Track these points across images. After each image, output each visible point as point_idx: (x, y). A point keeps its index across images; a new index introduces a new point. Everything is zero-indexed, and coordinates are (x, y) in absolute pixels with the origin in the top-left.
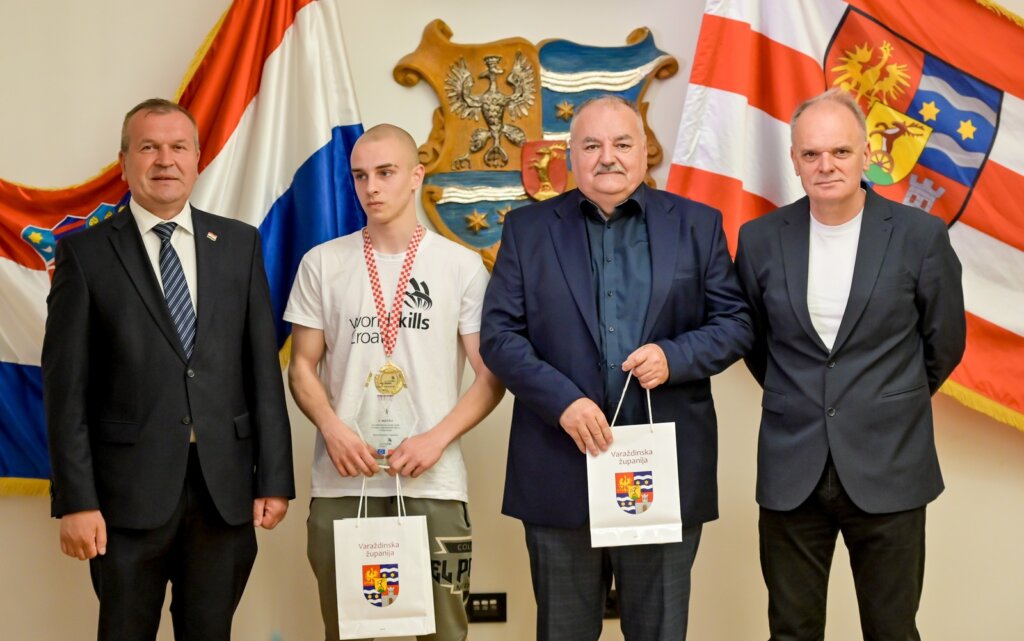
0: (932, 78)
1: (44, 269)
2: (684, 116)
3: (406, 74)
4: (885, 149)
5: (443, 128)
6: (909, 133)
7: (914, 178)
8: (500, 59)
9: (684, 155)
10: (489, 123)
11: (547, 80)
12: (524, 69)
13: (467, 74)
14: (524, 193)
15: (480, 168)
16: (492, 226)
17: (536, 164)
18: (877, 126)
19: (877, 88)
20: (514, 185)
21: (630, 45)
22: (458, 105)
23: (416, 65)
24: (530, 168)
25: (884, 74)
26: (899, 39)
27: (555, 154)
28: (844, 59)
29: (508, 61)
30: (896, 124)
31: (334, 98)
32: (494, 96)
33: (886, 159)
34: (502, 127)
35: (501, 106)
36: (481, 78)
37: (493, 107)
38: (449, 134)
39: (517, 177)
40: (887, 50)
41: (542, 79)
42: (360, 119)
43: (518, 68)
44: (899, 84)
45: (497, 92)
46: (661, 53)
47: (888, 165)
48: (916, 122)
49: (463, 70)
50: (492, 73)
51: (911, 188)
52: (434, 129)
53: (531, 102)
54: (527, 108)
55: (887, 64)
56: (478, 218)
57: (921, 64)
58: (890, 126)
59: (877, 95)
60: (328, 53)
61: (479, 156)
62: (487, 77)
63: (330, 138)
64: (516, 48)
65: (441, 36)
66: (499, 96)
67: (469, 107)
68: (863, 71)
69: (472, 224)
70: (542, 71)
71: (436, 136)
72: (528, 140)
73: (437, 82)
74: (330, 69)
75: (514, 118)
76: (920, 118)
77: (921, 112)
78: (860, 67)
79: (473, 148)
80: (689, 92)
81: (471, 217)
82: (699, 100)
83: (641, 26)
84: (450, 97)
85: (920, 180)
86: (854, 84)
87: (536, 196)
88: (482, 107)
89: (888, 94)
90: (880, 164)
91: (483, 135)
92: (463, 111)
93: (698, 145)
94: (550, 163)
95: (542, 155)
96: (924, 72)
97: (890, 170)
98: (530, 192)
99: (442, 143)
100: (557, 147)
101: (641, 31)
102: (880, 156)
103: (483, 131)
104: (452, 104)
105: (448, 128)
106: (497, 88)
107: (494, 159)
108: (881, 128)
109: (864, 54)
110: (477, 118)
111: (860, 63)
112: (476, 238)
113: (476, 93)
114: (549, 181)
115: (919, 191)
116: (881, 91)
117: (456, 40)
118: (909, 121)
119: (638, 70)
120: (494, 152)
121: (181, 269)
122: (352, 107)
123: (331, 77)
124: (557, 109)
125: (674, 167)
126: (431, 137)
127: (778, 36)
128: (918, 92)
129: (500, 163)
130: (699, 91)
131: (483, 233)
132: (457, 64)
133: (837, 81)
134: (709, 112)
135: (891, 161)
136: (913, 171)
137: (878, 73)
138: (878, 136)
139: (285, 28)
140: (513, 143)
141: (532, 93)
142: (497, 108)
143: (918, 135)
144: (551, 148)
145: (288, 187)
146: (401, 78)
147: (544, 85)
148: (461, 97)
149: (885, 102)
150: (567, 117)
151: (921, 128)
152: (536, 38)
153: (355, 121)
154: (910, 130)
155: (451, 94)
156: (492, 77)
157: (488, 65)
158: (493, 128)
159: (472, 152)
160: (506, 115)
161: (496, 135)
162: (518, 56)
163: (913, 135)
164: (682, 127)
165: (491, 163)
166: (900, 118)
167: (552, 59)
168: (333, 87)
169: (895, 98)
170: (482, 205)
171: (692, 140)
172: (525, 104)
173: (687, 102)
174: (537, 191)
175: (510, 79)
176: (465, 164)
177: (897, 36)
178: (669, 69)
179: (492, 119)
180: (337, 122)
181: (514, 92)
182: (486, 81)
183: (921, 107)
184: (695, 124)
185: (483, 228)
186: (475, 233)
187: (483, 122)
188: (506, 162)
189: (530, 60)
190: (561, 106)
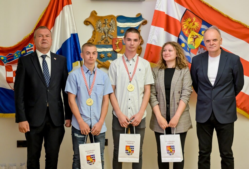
0: (204, 25)
1: (4, 66)
2: (150, 33)
3: (87, 23)
4: (193, 41)
5: (95, 35)
6: (199, 38)
7: (199, 48)
8: (108, 19)
9: (150, 41)
10: (105, 34)
11: (118, 24)
12: (113, 22)
13: (101, 23)
14: (113, 50)
15: (103, 44)
16: (106, 57)
17: (116, 43)
18: (192, 36)
19: (192, 27)
20: (111, 48)
21: (137, 17)
22: (98, 30)
23: (89, 20)
24: (114, 44)
25: (194, 24)
26: (197, 17)
27: (120, 41)
28: (185, 21)
29: (110, 20)
30: (196, 35)
31: (71, 27)
32: (106, 28)
33: (193, 43)
34: (108, 35)
35: (108, 30)
36: (103, 24)
37: (106, 30)
38: (96, 36)
39: (111, 46)
40: (194, 19)
41: (117, 24)
42: (77, 32)
43: (112, 22)
44: (197, 26)
45: (107, 27)
46: (143, 19)
47: (194, 45)
48: (200, 35)
49: (99, 22)
50: (106, 22)
51: (199, 50)
52: (93, 35)
53: (115, 29)
54: (114, 31)
55: (194, 22)
56: (103, 55)
57: (202, 22)
58: (195, 36)
59: (192, 29)
60: (70, 17)
61: (103, 41)
62: (105, 24)
63: (70, 36)
64: (111, 17)
65: (95, 14)
66: (107, 28)
67: (101, 30)
68: (189, 24)
69: (101, 57)
70: (117, 22)
71: (93, 36)
72: (114, 38)
73: (94, 24)
74: (70, 20)
75: (111, 33)
76: (201, 34)
77: (202, 33)
78: (188, 23)
79: (101, 39)
80: (151, 27)
81: (101, 55)
82: (153, 29)
83: (139, 13)
84: (97, 28)
85: (201, 48)
86: (187, 26)
87: (116, 50)
88: (104, 30)
89: (194, 29)
90: (192, 44)
91: (104, 37)
92: (99, 31)
93: (153, 39)
94: (119, 43)
95: (117, 41)
96: (202, 24)
97: (194, 46)
98: (114, 49)
99: (95, 38)
100: (120, 39)
101: (139, 14)
102: (192, 43)
103: (104, 36)
104: (97, 30)
105: (96, 35)
106: (107, 26)
107: (106, 42)
108: (193, 36)
109: (189, 20)
110: (102, 33)
111: (189, 22)
112: (102, 60)
113: (102, 27)
114: (118, 47)
115: (200, 50)
116: (193, 28)
117: (98, 15)
118: (199, 35)
119: (138, 23)
120: (106, 40)
121: (47, 66)
122: (75, 29)
123: (71, 23)
124: (121, 31)
125: (148, 44)
126: (92, 37)
127: (171, 15)
128: (201, 28)
129: (108, 43)
130: (153, 27)
131: (104, 58)
132: (98, 20)
133: (183, 26)
134: (156, 32)
135: (195, 44)
136: (199, 46)
137: (192, 24)
138: (192, 38)
139: (60, 11)
140: (111, 38)
141: (115, 27)
142: (107, 30)
143: (201, 38)
144: (119, 40)
145: (60, 47)
146: (86, 23)
147: (118, 26)
148: (99, 28)
149: (194, 31)
150: (122, 33)
151: (201, 36)
152: (116, 15)
153: (76, 33)
154: (199, 37)
155: (97, 27)
156: (106, 24)
157: (105, 21)
158: (106, 35)
159: (101, 40)
160: (109, 32)
161: (107, 37)
162: (112, 19)
163: (200, 38)
164: (150, 35)
165: (105, 43)
166: (197, 34)
167: (119, 20)
168: (71, 25)
169: (196, 30)
170: (104, 52)
171: (152, 38)
172: (113, 30)
173: (151, 30)
174: (116, 49)
175: (110, 24)
176: (100, 43)
177: (197, 16)
178: (145, 23)
179: (106, 33)
180: (72, 33)
181: (111, 27)
182: (105, 25)
183: (202, 32)
184: (152, 34)
185: (104, 57)
186: (102, 59)
187: (104, 34)
188: (109, 43)
189: (114, 20)
190: (121, 30)
